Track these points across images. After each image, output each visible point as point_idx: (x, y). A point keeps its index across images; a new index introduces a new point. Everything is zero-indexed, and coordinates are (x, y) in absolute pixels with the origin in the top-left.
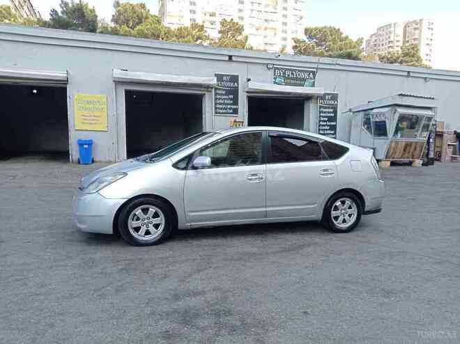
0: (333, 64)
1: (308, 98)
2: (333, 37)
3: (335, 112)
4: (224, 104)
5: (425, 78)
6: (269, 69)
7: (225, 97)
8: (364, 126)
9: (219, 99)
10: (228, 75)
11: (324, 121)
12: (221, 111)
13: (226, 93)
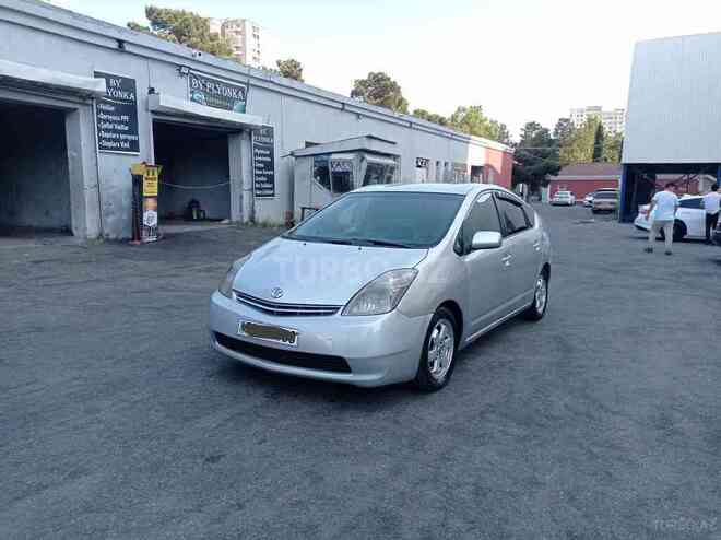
0: (266, 81)
1: (237, 130)
2: (201, 30)
3: (271, 155)
4: (114, 131)
5: (358, 115)
6: (182, 74)
7: (115, 118)
8: (315, 177)
9: (105, 121)
10: (118, 78)
11: (259, 169)
12: (110, 144)
13: (117, 110)
